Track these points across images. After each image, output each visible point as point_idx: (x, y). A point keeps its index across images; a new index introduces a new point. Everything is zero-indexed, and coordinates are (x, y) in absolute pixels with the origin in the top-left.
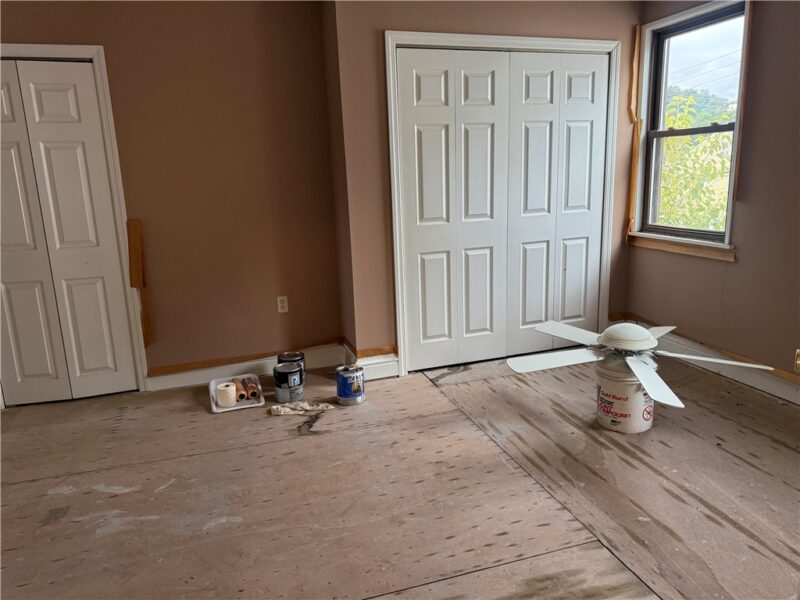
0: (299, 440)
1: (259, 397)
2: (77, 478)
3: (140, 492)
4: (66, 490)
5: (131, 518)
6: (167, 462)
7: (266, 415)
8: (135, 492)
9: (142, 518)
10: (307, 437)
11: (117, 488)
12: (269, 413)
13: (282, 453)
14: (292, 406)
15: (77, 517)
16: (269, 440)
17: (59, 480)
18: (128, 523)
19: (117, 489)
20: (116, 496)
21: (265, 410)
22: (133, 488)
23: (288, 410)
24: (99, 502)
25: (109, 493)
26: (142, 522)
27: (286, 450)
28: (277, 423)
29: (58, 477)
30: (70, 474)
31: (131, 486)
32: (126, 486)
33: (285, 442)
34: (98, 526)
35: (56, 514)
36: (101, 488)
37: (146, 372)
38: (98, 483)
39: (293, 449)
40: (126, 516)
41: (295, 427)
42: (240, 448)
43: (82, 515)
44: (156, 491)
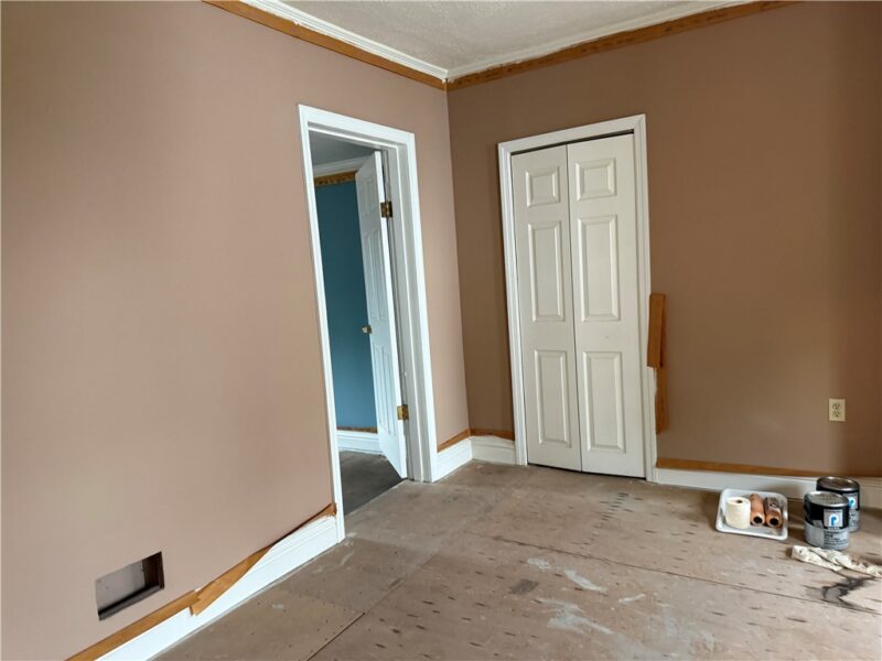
0: (819, 607)
1: (781, 527)
2: (555, 556)
3: (605, 595)
4: (542, 564)
5: (584, 621)
6: (644, 571)
7: (783, 555)
8: (599, 593)
9: (596, 626)
10: (833, 607)
11: (586, 581)
12: (789, 553)
13: (787, 615)
14: (825, 555)
15: (541, 596)
16: (776, 591)
17: (540, 551)
18: (581, 626)
19: (585, 583)
20: (581, 589)
21: (784, 547)
22: (600, 589)
23: (816, 558)
24: (564, 589)
25: (576, 584)
26: (593, 630)
27: (793, 613)
28: (796, 572)
29: (540, 548)
30: (552, 549)
31: (599, 586)
32: (594, 583)
33: (797, 602)
34: (553, 615)
35: (526, 586)
36: (571, 574)
37: (655, 461)
38: (570, 569)
39: (804, 616)
40: (582, 615)
41: (819, 586)
42: (734, 587)
43: (545, 597)
44: (620, 600)
